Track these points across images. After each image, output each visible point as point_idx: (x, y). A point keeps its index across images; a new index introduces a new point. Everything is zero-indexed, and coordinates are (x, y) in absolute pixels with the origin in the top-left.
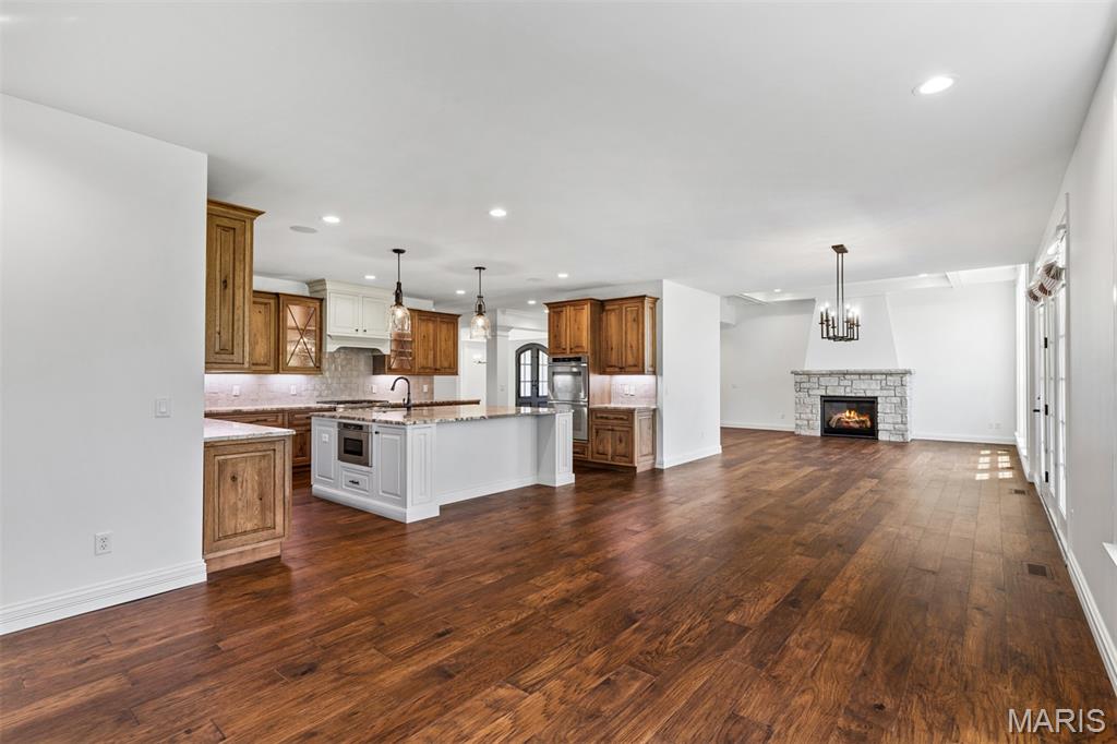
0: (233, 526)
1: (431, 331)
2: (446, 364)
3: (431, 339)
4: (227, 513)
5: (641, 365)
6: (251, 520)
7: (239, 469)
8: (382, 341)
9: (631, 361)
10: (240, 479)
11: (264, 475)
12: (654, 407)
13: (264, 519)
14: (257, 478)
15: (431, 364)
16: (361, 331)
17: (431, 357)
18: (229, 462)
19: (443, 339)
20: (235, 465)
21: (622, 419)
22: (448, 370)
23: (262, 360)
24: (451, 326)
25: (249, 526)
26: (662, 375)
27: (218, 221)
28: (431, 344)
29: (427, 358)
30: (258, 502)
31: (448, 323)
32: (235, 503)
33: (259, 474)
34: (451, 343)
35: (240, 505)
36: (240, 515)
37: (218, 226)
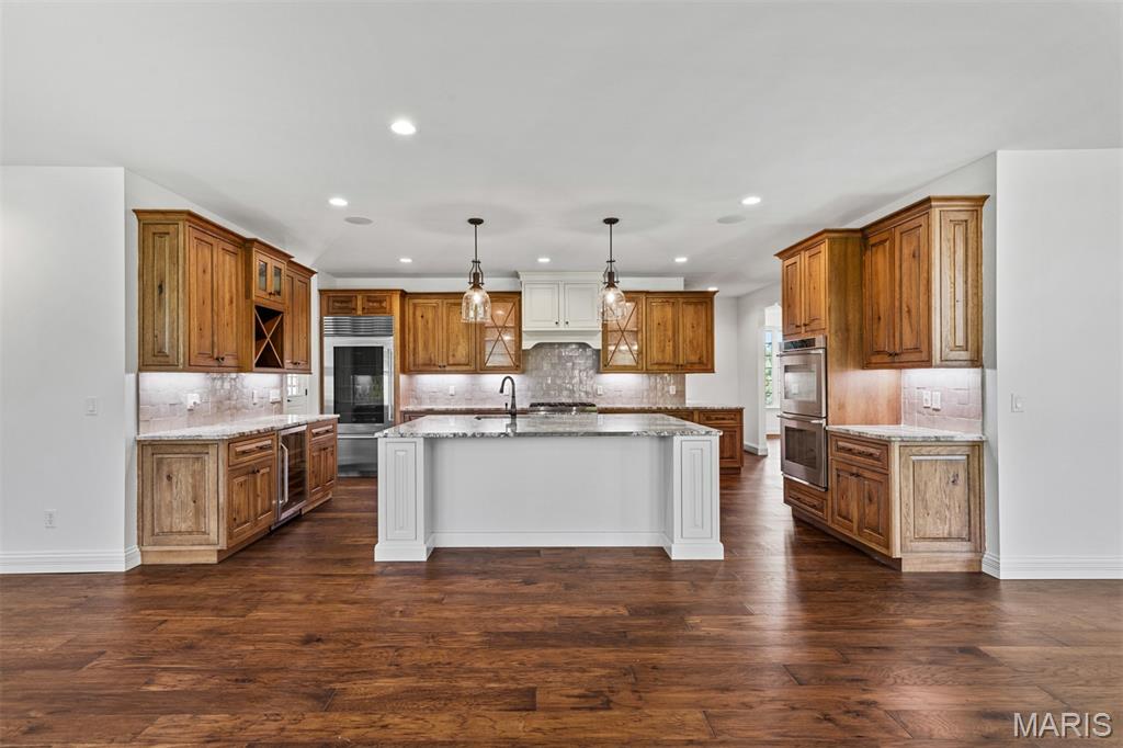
0: (168, 524)
1: (670, 316)
2: (694, 359)
3: (670, 327)
4: (163, 510)
5: (924, 347)
6: (185, 522)
7: (174, 469)
8: (592, 333)
9: (908, 342)
10: (174, 480)
11: (198, 477)
12: (974, 436)
13: (197, 523)
14: (190, 480)
15: (668, 357)
16: (562, 323)
17: (669, 349)
18: (165, 462)
19: (689, 325)
20: (169, 465)
21: (870, 455)
22: (696, 367)
23: (463, 360)
24: (702, 309)
25: (184, 527)
26: (994, 367)
27: (153, 229)
28: (670, 333)
29: (663, 351)
30: (192, 504)
31: (696, 304)
32: (171, 502)
33: (193, 476)
34: (701, 331)
35: (175, 504)
36: (176, 515)
37: (154, 234)
